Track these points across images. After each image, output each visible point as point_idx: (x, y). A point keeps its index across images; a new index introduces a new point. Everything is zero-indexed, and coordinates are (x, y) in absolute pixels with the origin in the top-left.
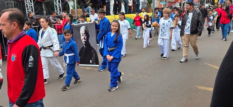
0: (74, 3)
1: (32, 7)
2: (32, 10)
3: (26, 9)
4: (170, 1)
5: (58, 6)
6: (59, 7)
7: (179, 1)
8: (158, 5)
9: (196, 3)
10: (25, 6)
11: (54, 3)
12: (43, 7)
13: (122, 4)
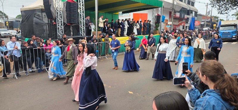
0: (95, 26)
1: (62, 29)
2: (62, 32)
3: (58, 31)
4: (175, 24)
5: (82, 29)
6: (84, 29)
7: (183, 25)
8: (164, 27)
9: (197, 27)
10: (57, 29)
11: (79, 26)
12: (71, 29)
13: (135, 28)
